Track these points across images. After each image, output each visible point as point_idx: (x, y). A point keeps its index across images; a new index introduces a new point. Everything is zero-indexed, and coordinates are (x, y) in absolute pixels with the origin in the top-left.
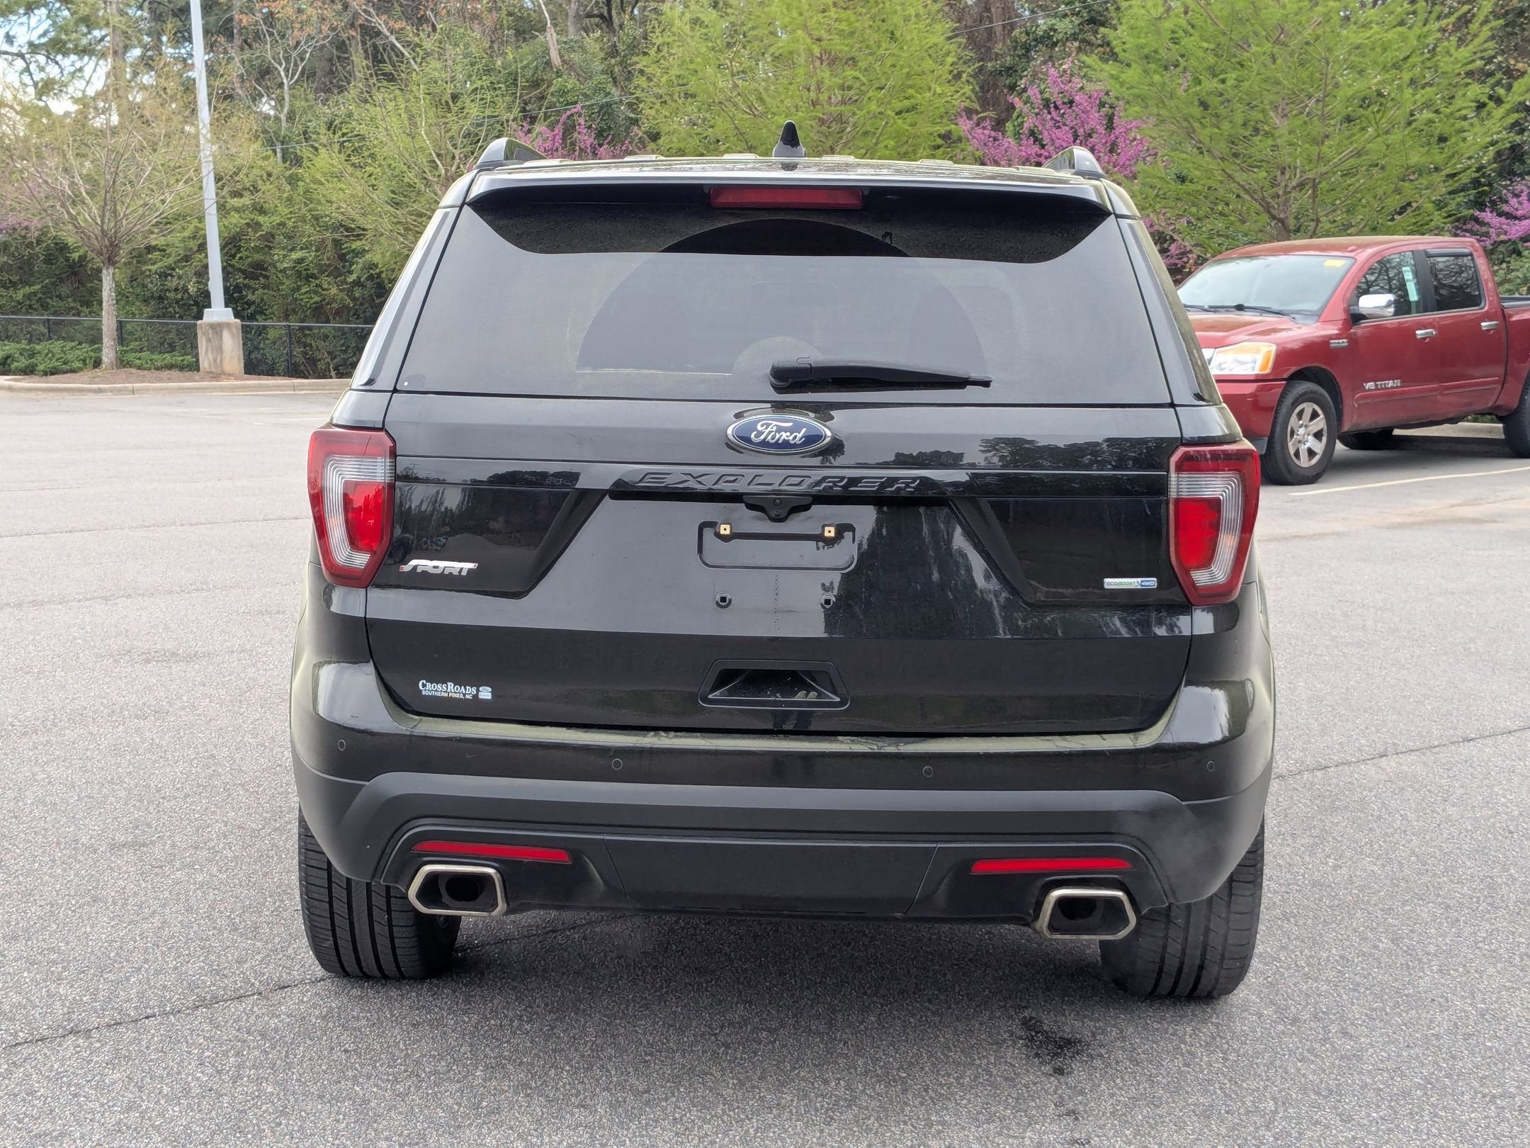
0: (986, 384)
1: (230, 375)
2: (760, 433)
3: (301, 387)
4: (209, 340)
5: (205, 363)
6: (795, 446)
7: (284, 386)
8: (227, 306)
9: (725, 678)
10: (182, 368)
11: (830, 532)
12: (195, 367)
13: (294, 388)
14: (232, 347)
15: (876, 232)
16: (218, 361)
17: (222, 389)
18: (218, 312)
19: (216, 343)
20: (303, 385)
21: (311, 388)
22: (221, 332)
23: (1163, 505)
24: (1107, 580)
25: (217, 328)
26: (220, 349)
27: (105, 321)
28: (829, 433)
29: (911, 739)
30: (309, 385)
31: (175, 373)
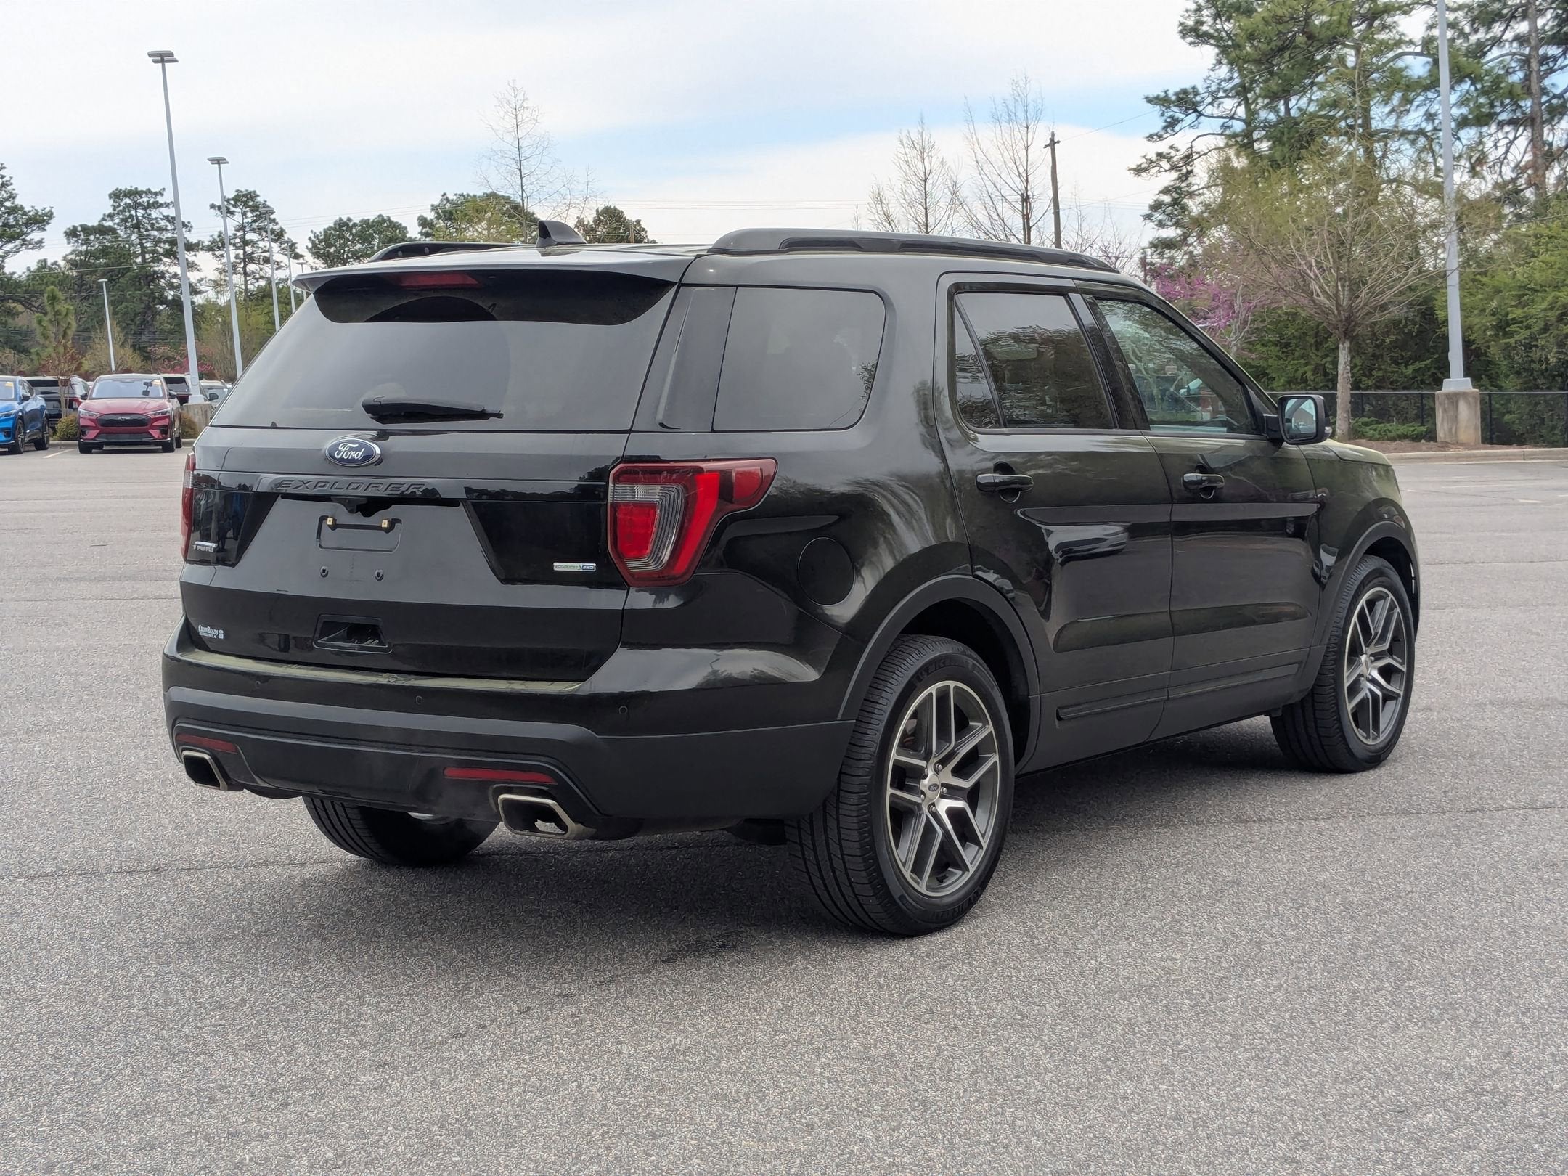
0: (499, 415)
1: (1462, 444)
2: (340, 452)
3: (1532, 456)
4: (1445, 411)
5: (1441, 433)
6: (357, 461)
7: (1514, 455)
8: (1466, 376)
9: (329, 628)
10: (1416, 438)
11: (385, 524)
12: (1431, 436)
13: (1524, 456)
14: (1467, 419)
15: (484, 304)
16: (1453, 431)
17: (1446, 458)
18: (1457, 382)
19: (1451, 413)
20: (1535, 454)
21: (1542, 454)
22: (1457, 402)
23: (603, 508)
24: (555, 564)
25: (1454, 398)
26: (1455, 419)
27: (1339, 393)
28: (378, 451)
29: (413, 676)
30: (1542, 453)
31: (1405, 443)
